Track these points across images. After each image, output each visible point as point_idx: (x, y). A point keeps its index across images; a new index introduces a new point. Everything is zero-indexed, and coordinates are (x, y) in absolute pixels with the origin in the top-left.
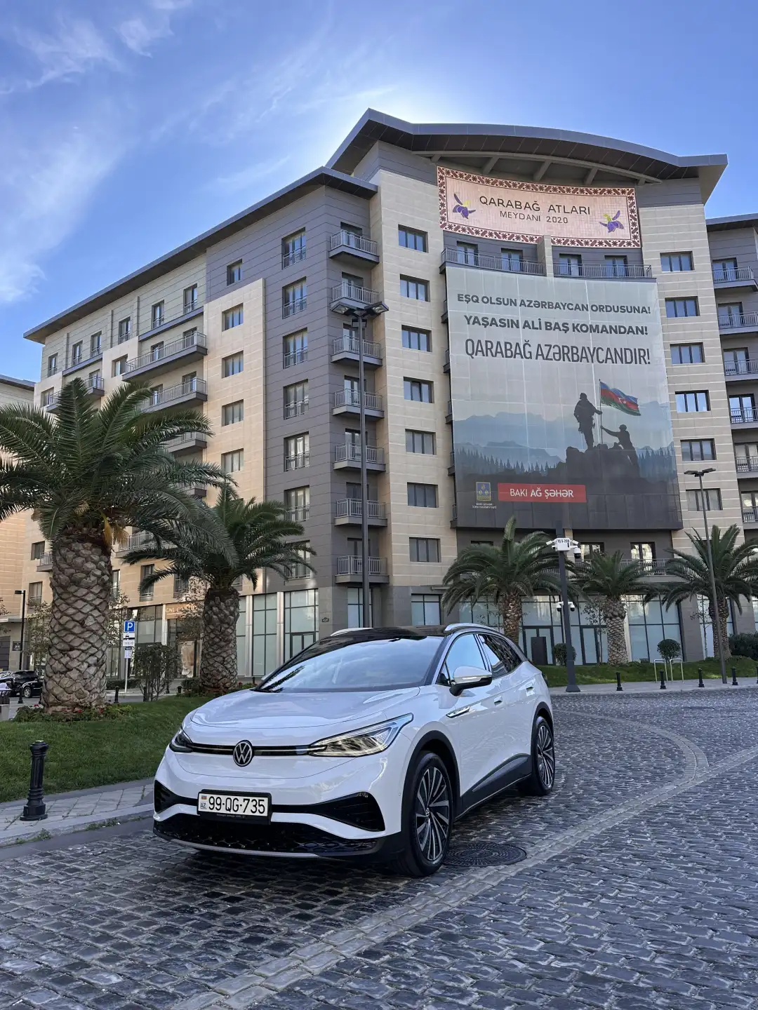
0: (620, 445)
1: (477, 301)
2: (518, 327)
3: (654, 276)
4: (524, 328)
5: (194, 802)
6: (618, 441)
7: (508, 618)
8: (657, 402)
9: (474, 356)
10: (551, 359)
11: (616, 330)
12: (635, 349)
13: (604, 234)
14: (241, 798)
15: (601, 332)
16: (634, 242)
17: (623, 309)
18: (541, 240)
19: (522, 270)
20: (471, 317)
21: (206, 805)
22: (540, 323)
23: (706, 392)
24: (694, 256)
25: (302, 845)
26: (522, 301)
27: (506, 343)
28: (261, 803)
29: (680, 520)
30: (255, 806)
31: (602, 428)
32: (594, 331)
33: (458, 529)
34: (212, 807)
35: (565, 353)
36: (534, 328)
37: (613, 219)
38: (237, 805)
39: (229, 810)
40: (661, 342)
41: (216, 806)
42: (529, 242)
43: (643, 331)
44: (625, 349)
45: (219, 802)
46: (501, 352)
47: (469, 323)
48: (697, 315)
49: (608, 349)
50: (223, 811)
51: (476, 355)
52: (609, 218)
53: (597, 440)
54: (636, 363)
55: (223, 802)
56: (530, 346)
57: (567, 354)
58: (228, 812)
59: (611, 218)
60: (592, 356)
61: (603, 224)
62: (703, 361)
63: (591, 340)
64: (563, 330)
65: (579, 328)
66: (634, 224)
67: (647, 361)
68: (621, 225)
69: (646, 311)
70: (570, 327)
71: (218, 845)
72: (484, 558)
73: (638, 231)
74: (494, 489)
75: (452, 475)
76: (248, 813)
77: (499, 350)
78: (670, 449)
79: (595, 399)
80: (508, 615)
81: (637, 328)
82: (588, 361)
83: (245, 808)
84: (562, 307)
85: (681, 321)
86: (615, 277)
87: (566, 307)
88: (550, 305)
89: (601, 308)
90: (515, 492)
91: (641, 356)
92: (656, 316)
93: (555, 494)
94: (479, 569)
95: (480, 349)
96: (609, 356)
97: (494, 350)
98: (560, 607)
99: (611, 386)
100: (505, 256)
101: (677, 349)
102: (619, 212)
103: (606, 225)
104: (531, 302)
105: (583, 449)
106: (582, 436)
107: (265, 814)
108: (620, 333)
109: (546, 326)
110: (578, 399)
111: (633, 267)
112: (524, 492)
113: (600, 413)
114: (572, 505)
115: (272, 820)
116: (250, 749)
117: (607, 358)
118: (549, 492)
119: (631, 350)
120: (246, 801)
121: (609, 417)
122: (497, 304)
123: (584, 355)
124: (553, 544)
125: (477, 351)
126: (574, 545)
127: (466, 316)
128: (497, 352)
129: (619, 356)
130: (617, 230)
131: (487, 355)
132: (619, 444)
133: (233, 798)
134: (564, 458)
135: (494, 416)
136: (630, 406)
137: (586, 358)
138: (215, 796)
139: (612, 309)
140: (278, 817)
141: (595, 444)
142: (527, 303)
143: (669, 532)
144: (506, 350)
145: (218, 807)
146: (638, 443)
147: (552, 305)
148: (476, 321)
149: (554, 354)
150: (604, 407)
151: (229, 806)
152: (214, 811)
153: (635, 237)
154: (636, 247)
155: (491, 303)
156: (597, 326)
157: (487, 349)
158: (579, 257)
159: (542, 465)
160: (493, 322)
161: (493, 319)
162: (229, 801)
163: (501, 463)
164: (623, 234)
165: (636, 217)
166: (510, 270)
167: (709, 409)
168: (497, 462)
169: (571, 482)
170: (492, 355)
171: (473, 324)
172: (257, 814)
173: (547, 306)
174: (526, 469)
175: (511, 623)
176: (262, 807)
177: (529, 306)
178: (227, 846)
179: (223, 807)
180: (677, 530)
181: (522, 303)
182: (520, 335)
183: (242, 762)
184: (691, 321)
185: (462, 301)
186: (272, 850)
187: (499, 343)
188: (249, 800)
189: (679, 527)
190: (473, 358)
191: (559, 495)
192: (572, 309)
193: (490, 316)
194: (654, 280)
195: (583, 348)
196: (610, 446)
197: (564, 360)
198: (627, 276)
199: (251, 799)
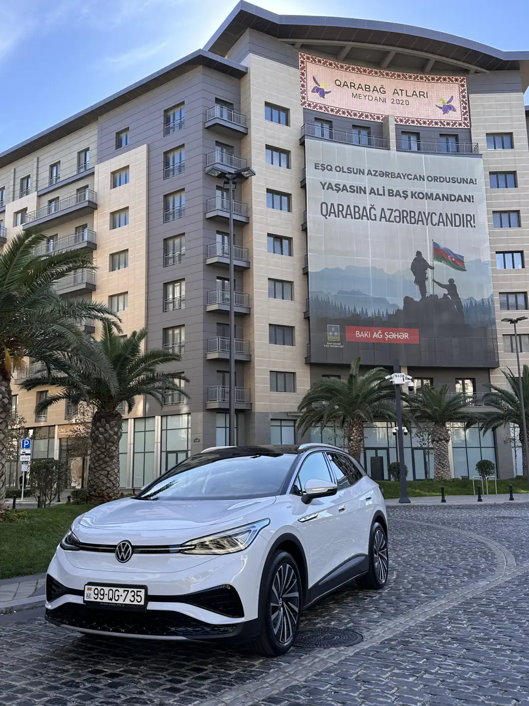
0: (449, 296)
1: (331, 170)
2: (365, 193)
3: (480, 152)
4: (370, 194)
5: (81, 593)
6: (446, 292)
7: (352, 440)
8: (480, 260)
9: (327, 217)
10: (393, 222)
11: (448, 198)
12: (463, 215)
13: (439, 115)
14: (121, 590)
15: (435, 200)
16: (464, 123)
17: (454, 180)
18: (386, 118)
19: (370, 144)
20: (325, 183)
21: (91, 595)
22: (384, 190)
23: (522, 252)
24: (514, 137)
25: (173, 629)
26: (369, 170)
27: (355, 207)
28: (139, 594)
29: (497, 360)
30: (133, 596)
31: (434, 281)
32: (429, 198)
33: (310, 363)
34: (96, 597)
35: (404, 216)
36: (379, 194)
37: (447, 103)
38: (118, 596)
39: (111, 599)
40: (485, 208)
41: (99, 596)
42: (376, 120)
43: (469, 199)
44: (455, 215)
45: (102, 593)
46: (351, 214)
47: (324, 189)
48: (515, 187)
49: (441, 214)
50: (106, 600)
51: (329, 216)
52: (443, 102)
53: (430, 291)
54: (464, 226)
55: (106, 592)
56: (375, 210)
57: (406, 217)
58: (110, 602)
59: (446, 102)
60: (427, 220)
61: (439, 107)
62: (520, 226)
63: (426, 206)
64: (403, 197)
65: (416, 195)
66: (465, 108)
67: (473, 225)
68: (454, 108)
69: (473, 182)
70: (409, 194)
71: (101, 630)
72: (333, 390)
73: (468, 114)
74: (343, 330)
75: (307, 318)
76: (127, 602)
77: (349, 213)
78: (490, 300)
79: (428, 257)
80: (352, 438)
81: (465, 197)
82: (423, 224)
83: (125, 598)
84: (402, 177)
85: (502, 192)
86: (448, 152)
87: (406, 177)
88: (392, 175)
89: (435, 179)
90: (360, 334)
91: (468, 221)
92: (481, 188)
93: (394, 336)
94: (327, 399)
95: (332, 211)
96: (441, 220)
97: (344, 212)
98: (395, 431)
99: (442, 245)
100: (355, 131)
101: (498, 215)
102: (452, 97)
103: (441, 108)
104: (377, 172)
105: (417, 298)
106: (417, 288)
107: (142, 603)
108: (451, 200)
109: (389, 193)
110: (414, 256)
111: (463, 144)
112: (368, 334)
113: (432, 268)
114: (407, 345)
115: (148, 608)
116: (130, 548)
117: (439, 222)
118: (388, 334)
119: (460, 216)
120: (126, 592)
121: (440, 272)
122: (348, 172)
123: (420, 219)
124: (391, 378)
125: (330, 213)
126: (409, 379)
127: (321, 183)
128: (347, 214)
129: (449, 220)
130: (451, 112)
131: (339, 217)
132: (448, 294)
133: (114, 589)
134: (401, 306)
135: (344, 268)
136: (458, 263)
137: (422, 221)
138: (99, 588)
139: (445, 180)
140: (153, 606)
141: (427, 295)
142: (373, 173)
143: (488, 370)
144: (355, 212)
145: (102, 597)
146: (463, 295)
147: (394, 175)
148: (330, 187)
149: (395, 217)
150: (436, 263)
151: (111, 596)
152: (98, 600)
153: (465, 119)
154: (466, 127)
155: (343, 172)
156: (432, 194)
157: (339, 211)
158: (417, 135)
159: (383, 311)
160: (345, 188)
161: (344, 186)
162: (111, 592)
163: (349, 309)
164: (456, 116)
165: (467, 102)
166: (359, 144)
167: (523, 267)
168: (345, 308)
169: (408, 326)
170: (343, 217)
171: (327, 189)
172: (135, 603)
173: (390, 176)
174: (370, 315)
175: (354, 445)
176: (139, 597)
177: (374, 175)
178: (109, 631)
179: (106, 597)
180: (494, 368)
181: (369, 173)
182: (366, 201)
183: (122, 559)
184: (511, 192)
185: (319, 169)
186: (148, 634)
187: (349, 206)
188: (128, 591)
189: (496, 366)
190: (326, 218)
191: (396, 337)
192: (411, 179)
193: (342, 182)
194: (480, 156)
195: (420, 213)
196: (440, 296)
197: (403, 223)
198: (458, 152)
199: (130, 590)
